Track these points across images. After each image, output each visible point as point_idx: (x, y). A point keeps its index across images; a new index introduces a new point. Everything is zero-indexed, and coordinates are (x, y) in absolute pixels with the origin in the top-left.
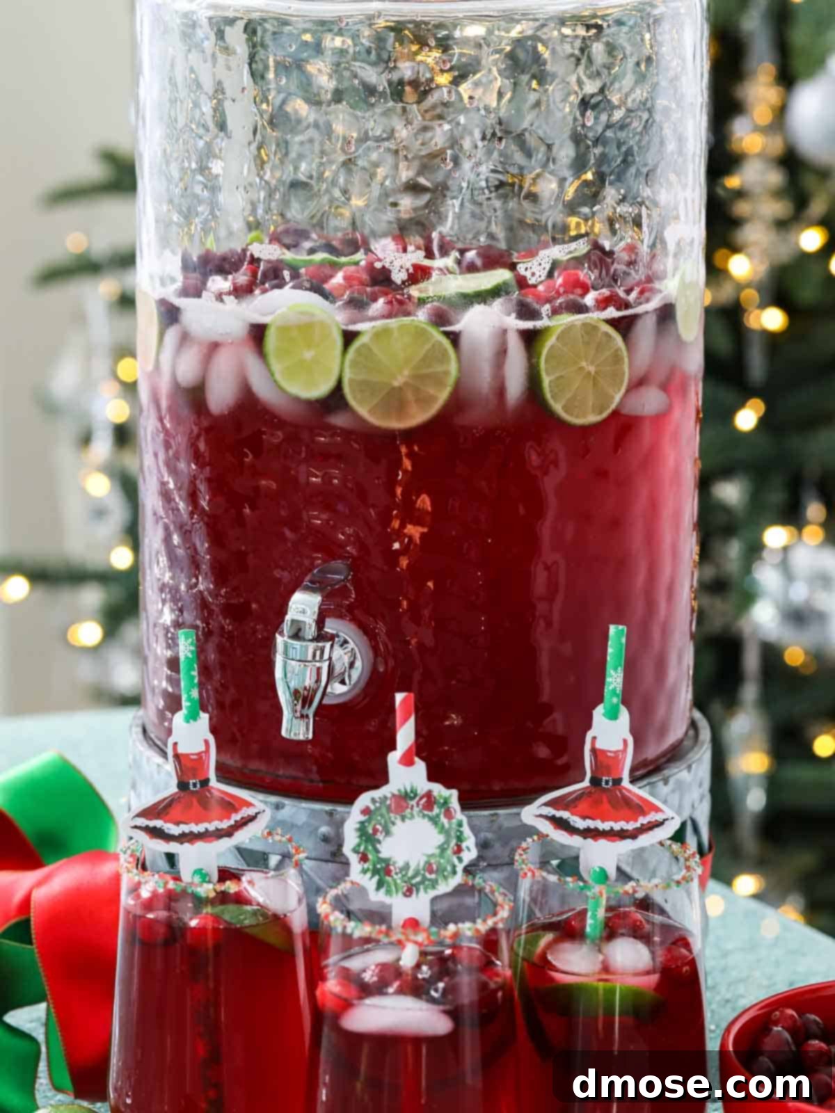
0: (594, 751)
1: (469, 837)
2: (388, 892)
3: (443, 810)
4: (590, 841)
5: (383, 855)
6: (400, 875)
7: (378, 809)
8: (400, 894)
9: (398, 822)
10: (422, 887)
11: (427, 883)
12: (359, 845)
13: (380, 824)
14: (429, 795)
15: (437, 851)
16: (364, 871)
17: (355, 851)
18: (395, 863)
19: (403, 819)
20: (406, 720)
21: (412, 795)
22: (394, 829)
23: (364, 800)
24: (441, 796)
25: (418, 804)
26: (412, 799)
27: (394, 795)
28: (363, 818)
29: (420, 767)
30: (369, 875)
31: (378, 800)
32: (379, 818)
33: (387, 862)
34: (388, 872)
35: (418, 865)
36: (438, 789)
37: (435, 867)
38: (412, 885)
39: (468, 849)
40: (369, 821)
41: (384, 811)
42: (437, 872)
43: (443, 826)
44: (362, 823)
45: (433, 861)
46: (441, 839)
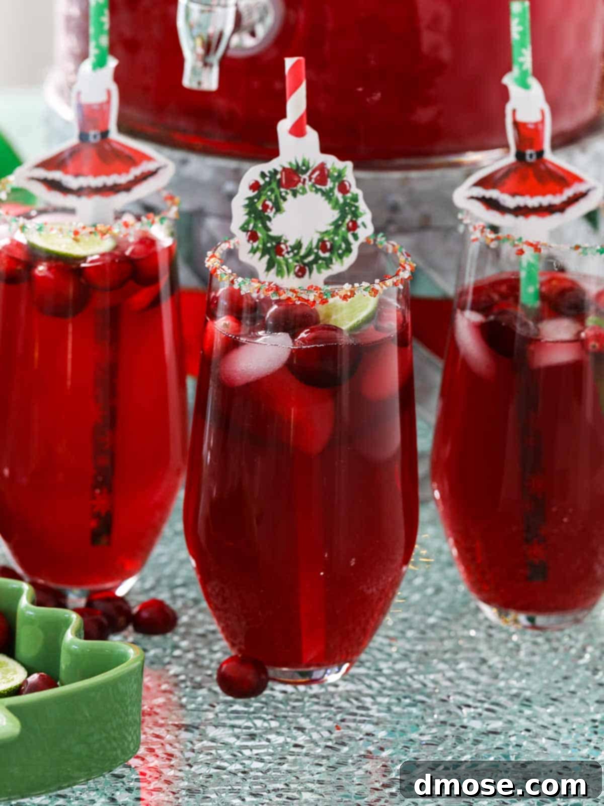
0: (516, 124)
1: (365, 213)
2: (279, 273)
3: (337, 184)
5: (273, 233)
6: (291, 254)
7: (269, 183)
8: (292, 275)
9: (290, 197)
10: (315, 266)
11: (320, 262)
12: (247, 223)
13: (270, 200)
14: (322, 167)
15: (331, 228)
16: (253, 251)
17: (244, 229)
18: (286, 241)
19: (295, 194)
20: (296, 87)
21: (304, 168)
22: (284, 205)
23: (253, 173)
24: (334, 169)
25: (310, 179)
26: (304, 172)
27: (284, 169)
28: (251, 194)
29: (312, 136)
30: (258, 254)
31: (268, 174)
32: (269, 193)
33: (278, 240)
34: (279, 251)
35: (311, 243)
36: (332, 162)
37: (328, 245)
38: (305, 265)
39: (364, 225)
40: (258, 197)
41: (274, 185)
42: (331, 250)
43: (337, 201)
44: (250, 199)
45: (326, 239)
46: (335, 214)
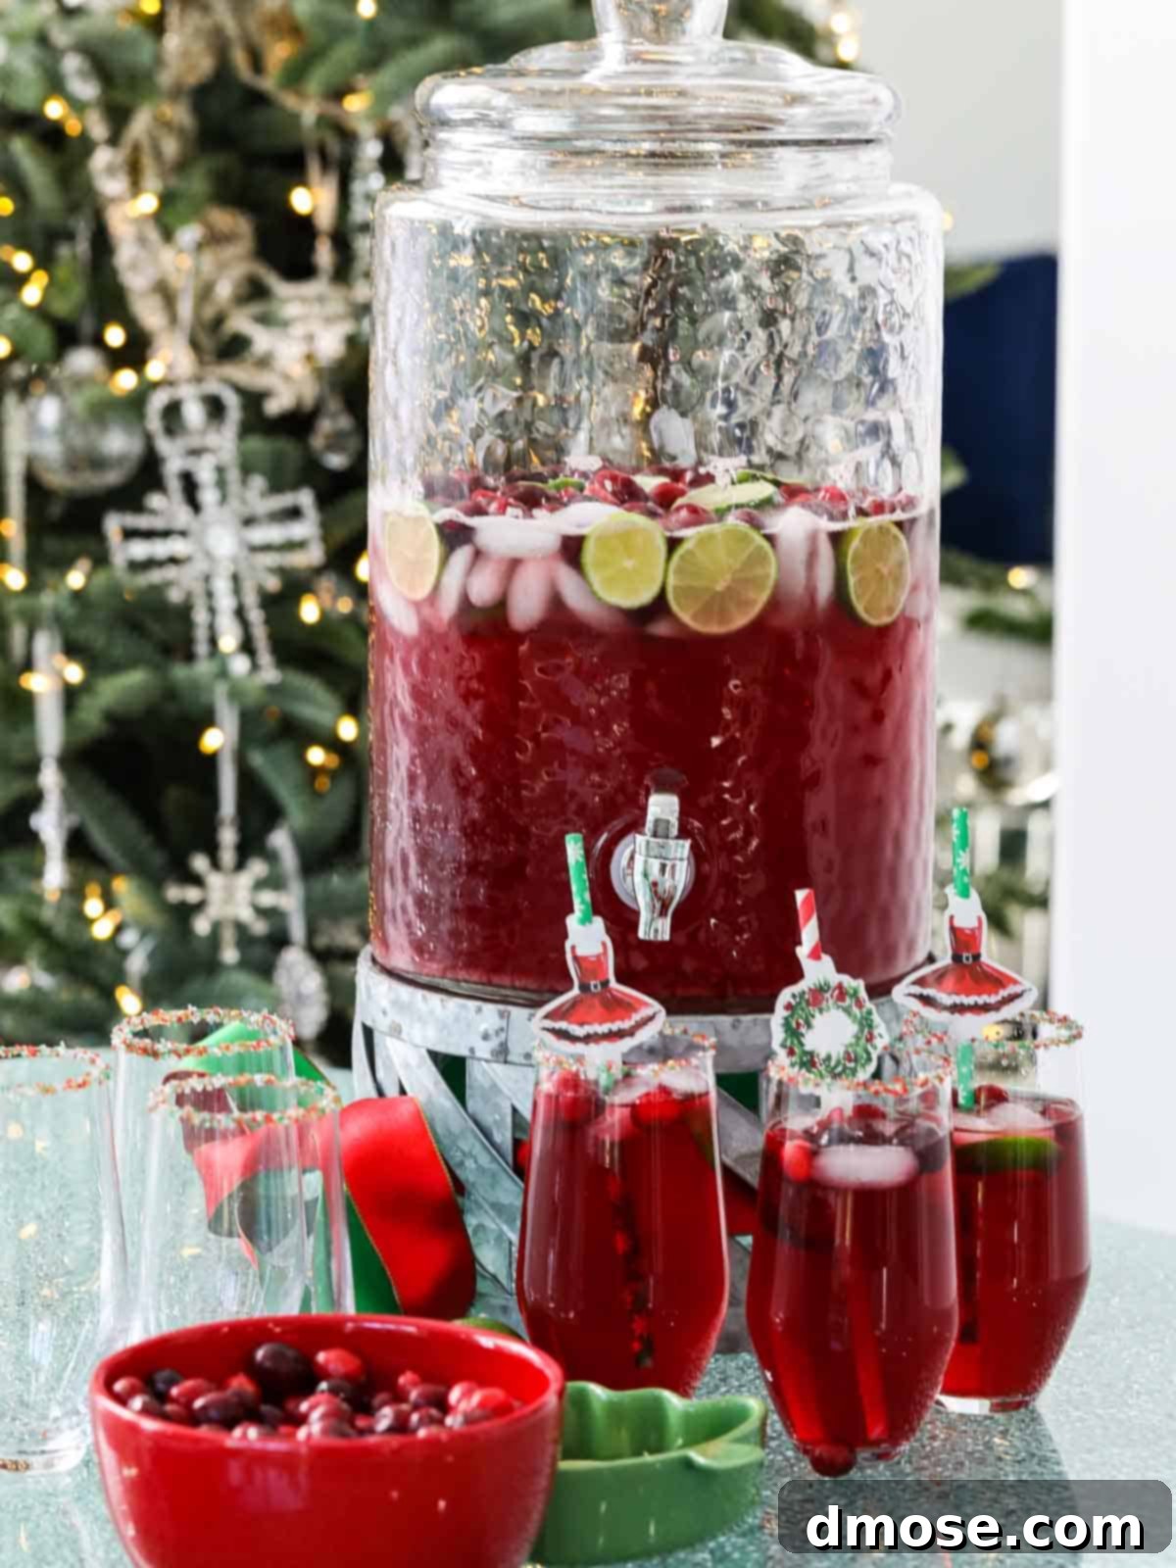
0: (953, 929)
1: (879, 1025)
2: (816, 1083)
3: (854, 1001)
4: (957, 1016)
5: (808, 1047)
6: (824, 1065)
7: (799, 1004)
8: (827, 1084)
9: (817, 1015)
10: (844, 1075)
11: (848, 1071)
12: (785, 1040)
13: (802, 1018)
15: (853, 1041)
16: (793, 1065)
17: (783, 1045)
18: (818, 1054)
19: (821, 1011)
20: (808, 919)
21: (826, 988)
22: (814, 1022)
23: (785, 996)
24: (850, 987)
25: (832, 996)
26: (826, 991)
27: (810, 990)
28: (786, 1013)
29: (827, 961)
30: (797, 1068)
31: (797, 995)
32: (800, 1012)
33: (811, 1054)
34: (813, 1064)
35: (839, 1055)
36: (847, 981)
37: (853, 1056)
38: (836, 1074)
39: (881, 1036)
40: (792, 1016)
41: (804, 1004)
42: (856, 1060)
43: (855, 1017)
44: (786, 1018)
45: (850, 1050)
46: (854, 1028)
